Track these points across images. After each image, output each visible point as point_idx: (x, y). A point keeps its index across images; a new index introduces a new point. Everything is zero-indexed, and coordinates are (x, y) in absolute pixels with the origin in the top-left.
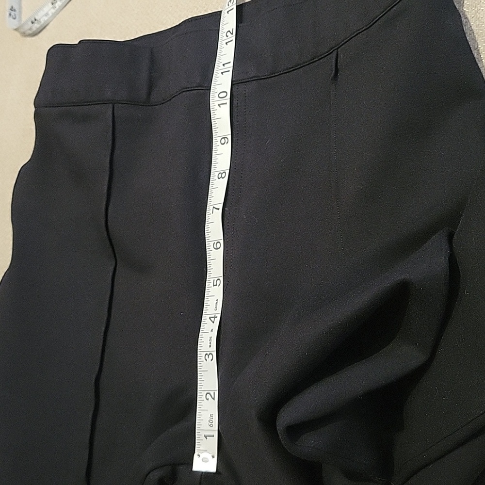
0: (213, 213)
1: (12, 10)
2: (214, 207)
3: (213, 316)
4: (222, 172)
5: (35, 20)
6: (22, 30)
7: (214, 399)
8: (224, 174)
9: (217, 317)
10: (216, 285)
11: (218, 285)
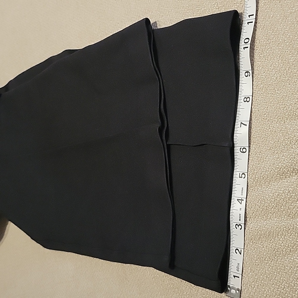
0: (241, 127)
2: (241, 123)
3: (240, 199)
4: (247, 97)
7: (241, 254)
8: (248, 99)
9: (243, 200)
10: (242, 177)
11: (243, 178)
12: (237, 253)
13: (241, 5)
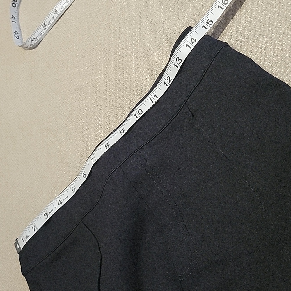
1: (16, 33)
3: (61, 202)
5: (34, 38)
6: (25, 46)
7: (35, 231)
12: (33, 228)
13: (265, 51)
